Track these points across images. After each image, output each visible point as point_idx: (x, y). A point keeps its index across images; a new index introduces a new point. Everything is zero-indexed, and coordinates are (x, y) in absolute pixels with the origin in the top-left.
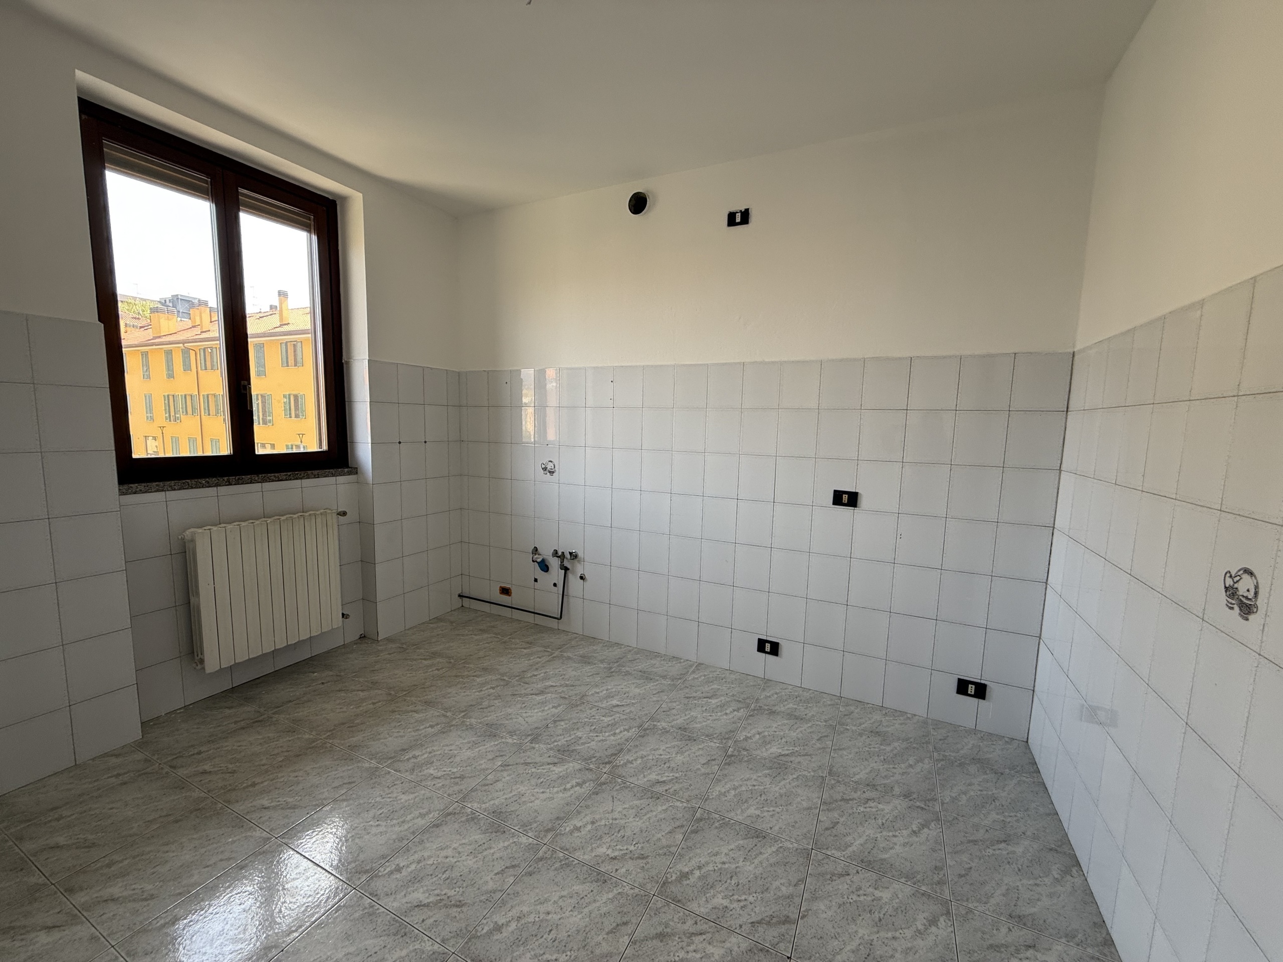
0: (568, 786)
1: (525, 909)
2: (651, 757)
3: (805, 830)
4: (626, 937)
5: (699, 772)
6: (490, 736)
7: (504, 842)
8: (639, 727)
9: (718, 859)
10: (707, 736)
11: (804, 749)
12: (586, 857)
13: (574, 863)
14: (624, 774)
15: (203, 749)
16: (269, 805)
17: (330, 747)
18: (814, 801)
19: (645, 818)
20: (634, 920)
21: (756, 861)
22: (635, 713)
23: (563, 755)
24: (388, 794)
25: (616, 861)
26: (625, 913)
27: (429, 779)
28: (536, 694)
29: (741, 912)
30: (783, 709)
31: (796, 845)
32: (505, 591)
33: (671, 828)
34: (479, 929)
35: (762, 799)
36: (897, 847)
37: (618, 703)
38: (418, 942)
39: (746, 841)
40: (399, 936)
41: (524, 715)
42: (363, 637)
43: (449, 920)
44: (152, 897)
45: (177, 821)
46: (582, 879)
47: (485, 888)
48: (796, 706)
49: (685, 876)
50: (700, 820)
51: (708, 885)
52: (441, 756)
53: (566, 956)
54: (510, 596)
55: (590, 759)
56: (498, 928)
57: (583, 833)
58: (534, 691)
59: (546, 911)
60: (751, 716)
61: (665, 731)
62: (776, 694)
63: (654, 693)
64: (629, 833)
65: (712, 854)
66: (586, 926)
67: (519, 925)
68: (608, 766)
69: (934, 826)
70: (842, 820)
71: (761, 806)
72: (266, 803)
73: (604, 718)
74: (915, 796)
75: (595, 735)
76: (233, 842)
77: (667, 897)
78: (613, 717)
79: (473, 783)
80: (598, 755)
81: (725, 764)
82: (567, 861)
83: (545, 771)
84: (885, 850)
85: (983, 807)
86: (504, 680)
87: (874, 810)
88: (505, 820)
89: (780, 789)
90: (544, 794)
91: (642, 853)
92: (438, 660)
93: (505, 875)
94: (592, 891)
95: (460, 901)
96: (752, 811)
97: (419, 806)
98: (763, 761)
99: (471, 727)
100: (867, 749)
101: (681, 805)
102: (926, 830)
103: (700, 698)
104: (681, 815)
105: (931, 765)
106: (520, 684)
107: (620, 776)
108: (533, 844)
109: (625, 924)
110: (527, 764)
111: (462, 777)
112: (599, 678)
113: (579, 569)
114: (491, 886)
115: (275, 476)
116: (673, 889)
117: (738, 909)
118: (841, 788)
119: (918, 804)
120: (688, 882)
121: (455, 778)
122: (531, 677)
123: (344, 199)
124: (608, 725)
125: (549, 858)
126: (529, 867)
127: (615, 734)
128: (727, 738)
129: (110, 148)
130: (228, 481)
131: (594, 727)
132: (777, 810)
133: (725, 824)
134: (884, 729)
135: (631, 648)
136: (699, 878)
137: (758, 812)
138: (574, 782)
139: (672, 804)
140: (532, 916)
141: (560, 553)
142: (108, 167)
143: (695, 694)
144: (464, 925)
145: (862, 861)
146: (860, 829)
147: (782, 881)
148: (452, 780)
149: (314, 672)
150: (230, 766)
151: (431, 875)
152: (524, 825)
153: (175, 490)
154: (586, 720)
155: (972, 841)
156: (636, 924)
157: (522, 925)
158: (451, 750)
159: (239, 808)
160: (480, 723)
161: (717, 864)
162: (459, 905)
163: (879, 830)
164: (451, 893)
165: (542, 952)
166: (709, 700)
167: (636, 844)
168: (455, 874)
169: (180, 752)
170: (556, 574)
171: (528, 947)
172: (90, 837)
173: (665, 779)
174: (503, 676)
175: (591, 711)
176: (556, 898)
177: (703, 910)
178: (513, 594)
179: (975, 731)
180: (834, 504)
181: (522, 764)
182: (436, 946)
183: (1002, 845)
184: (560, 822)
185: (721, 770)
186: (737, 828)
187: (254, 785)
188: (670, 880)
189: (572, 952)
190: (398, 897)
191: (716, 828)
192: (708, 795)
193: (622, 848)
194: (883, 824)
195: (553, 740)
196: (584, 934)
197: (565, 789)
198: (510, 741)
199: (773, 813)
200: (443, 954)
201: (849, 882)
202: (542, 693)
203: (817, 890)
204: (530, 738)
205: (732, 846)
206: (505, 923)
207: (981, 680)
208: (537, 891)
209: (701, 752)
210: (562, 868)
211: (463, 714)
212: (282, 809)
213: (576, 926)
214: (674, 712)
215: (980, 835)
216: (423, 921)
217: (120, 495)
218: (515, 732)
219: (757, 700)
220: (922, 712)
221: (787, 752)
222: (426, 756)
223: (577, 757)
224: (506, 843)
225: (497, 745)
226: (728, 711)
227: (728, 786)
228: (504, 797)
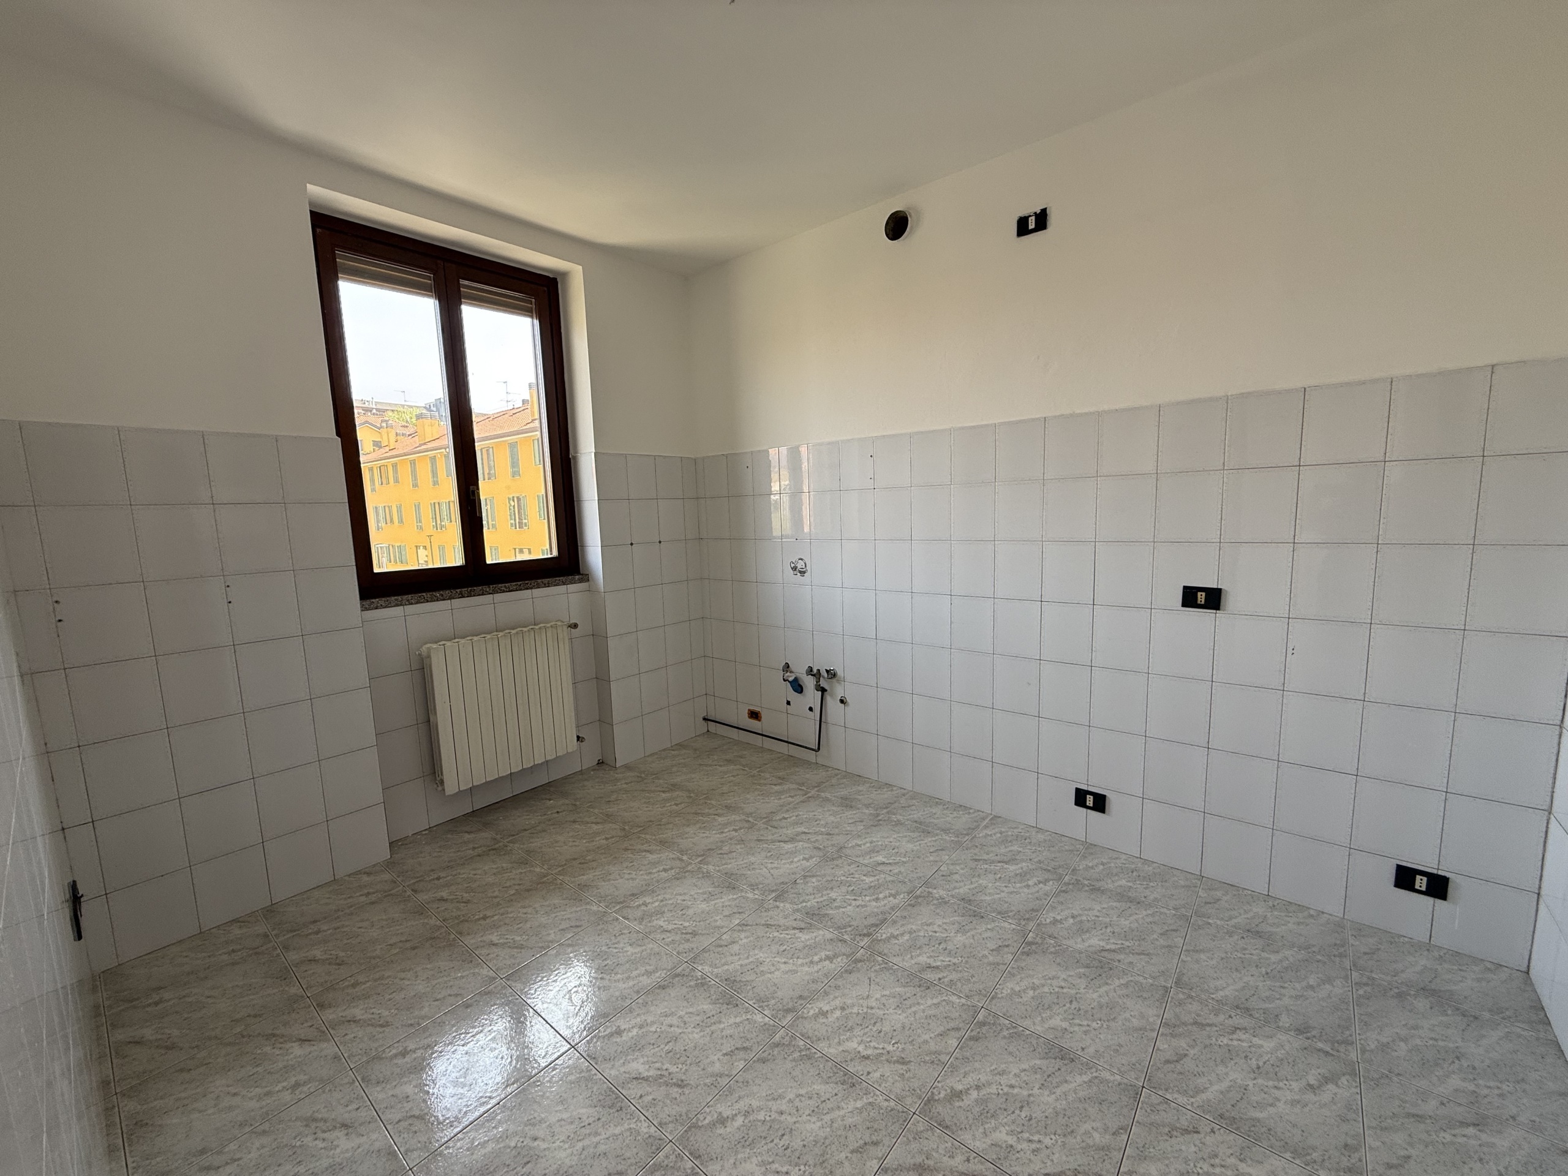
0: (816, 958)
1: (755, 1103)
2: (922, 934)
3: (1134, 1060)
4: (875, 1161)
5: (986, 961)
6: (728, 887)
7: (736, 1017)
8: (909, 893)
9: (1004, 1080)
10: (999, 913)
11: (1139, 945)
12: (832, 1051)
13: (816, 1056)
14: (886, 951)
15: (442, 874)
16: (497, 942)
17: (561, 884)
18: (1151, 1020)
19: (909, 1011)
20: (887, 1141)
21: (1058, 1091)
22: (905, 874)
23: (812, 919)
24: (614, 944)
25: (868, 1062)
26: (876, 1130)
27: (659, 931)
28: (785, 842)
29: (1032, 1157)
30: (1111, 886)
31: (1118, 1077)
32: (754, 715)
33: (942, 1028)
34: (701, 1117)
35: (1073, 1007)
36: (1281, 1105)
37: (884, 860)
38: (634, 1120)
39: (1045, 1062)
40: (614, 1110)
41: (769, 866)
42: (600, 763)
43: (668, 1101)
44: (386, 1024)
45: (414, 948)
46: (825, 1077)
47: (710, 1070)
48: (1130, 884)
49: (957, 1095)
50: (983, 1024)
51: (987, 1112)
52: (673, 906)
53: (800, 1170)
54: (760, 721)
55: (845, 927)
56: (722, 1121)
57: (830, 1020)
58: (784, 838)
59: (779, 1110)
60: (1064, 891)
61: (943, 902)
62: (1103, 864)
63: (931, 851)
64: (886, 1028)
65: (996, 1072)
66: (826, 1138)
67: (746, 1121)
68: (866, 939)
69: (1346, 1083)
70: (1192, 1052)
71: (1071, 1017)
72: (495, 938)
73: (864, 878)
74: (1314, 1033)
75: (853, 898)
76: (462, 977)
77: (931, 1119)
78: (877, 877)
79: (706, 942)
80: (854, 923)
81: (1023, 953)
82: (808, 1052)
83: (790, 937)
84: (1260, 1106)
85: (1437, 1065)
86: (749, 821)
87: (1245, 1044)
88: (740, 991)
89: (1100, 996)
90: (787, 965)
91: (903, 1056)
92: (677, 793)
93: (734, 1057)
94: (836, 1095)
95: (682, 1081)
96: (1056, 1022)
97: (646, 961)
98: (1077, 956)
99: (707, 876)
100: (1239, 955)
101: (958, 1001)
102: (1331, 1086)
103: (993, 862)
104: (957, 1014)
105: (1346, 989)
106: (767, 828)
107: (880, 954)
108: (770, 1025)
109: (875, 1144)
110: (768, 926)
111: (694, 934)
112: (862, 827)
113: (839, 692)
114: (717, 1067)
115: (505, 586)
116: (940, 1109)
117: (1029, 1152)
118: (1195, 1007)
119: (1320, 1045)
120: (961, 1104)
121: (686, 934)
122: (780, 820)
123: (565, 275)
124: (870, 887)
125: (787, 1045)
126: (763, 1052)
127: (877, 899)
128: (1028, 919)
129: (343, 259)
130: (461, 593)
131: (852, 888)
132: (1094, 1025)
133: (1017, 1035)
134: (1269, 929)
135: (905, 791)
136: (976, 1101)
137: (1065, 1025)
138: (823, 955)
139: (946, 998)
140: (763, 1113)
141: (815, 671)
142: (342, 277)
143: (985, 857)
144: (684, 1110)
145: (1221, 1116)
146: (1221, 1069)
147: (1094, 1125)
148: (684, 936)
149: (550, 800)
150: (465, 895)
151: (653, 1044)
152: (760, 1000)
153: (412, 604)
154: (843, 878)
155: (1414, 1116)
156: (889, 1147)
157: (750, 1122)
158: (684, 900)
159: (470, 941)
160: (718, 871)
161: (1003, 1087)
162: (681, 1085)
163: (1252, 1075)
164: (673, 1069)
165: (771, 1160)
166: (1006, 866)
167: (896, 1043)
168: (679, 1047)
169: (422, 876)
170: (812, 696)
171: (755, 1150)
172: (342, 954)
173: (939, 963)
174: (748, 817)
175: (849, 867)
176: (792, 1096)
177: (979, 1145)
178: (763, 719)
179: (1429, 947)
180: (1183, 605)
181: (763, 925)
182: (653, 1129)
183: (1471, 1131)
184: (802, 1002)
185: (1016, 961)
186: (1034, 1042)
187: (485, 918)
188: (937, 1098)
189: (807, 1168)
190: (617, 1064)
191: (1005, 1037)
192: (996, 993)
193: (877, 1046)
194: (1259, 1068)
195: (801, 899)
196: (823, 1147)
197: (812, 962)
198: (750, 895)
199: (1088, 1028)
200: (660, 1139)
201: (1198, 1142)
202: (792, 840)
203: (1147, 1146)
204: (774, 895)
205: (1025, 1066)
206: (730, 1116)
207: (1438, 869)
208: (770, 1083)
209: (989, 934)
210: (801, 1060)
211: (700, 859)
212: (509, 947)
213: (814, 1134)
214: (956, 877)
215: (1430, 1107)
216: (641, 1096)
217: (362, 610)
218: (757, 885)
219: (1073, 870)
220: (1335, 909)
221: (1113, 947)
222: (657, 904)
223: (829, 923)
224: (738, 1018)
225: (735, 899)
226: (1030, 883)
227: (1024, 984)
228: (739, 963)
